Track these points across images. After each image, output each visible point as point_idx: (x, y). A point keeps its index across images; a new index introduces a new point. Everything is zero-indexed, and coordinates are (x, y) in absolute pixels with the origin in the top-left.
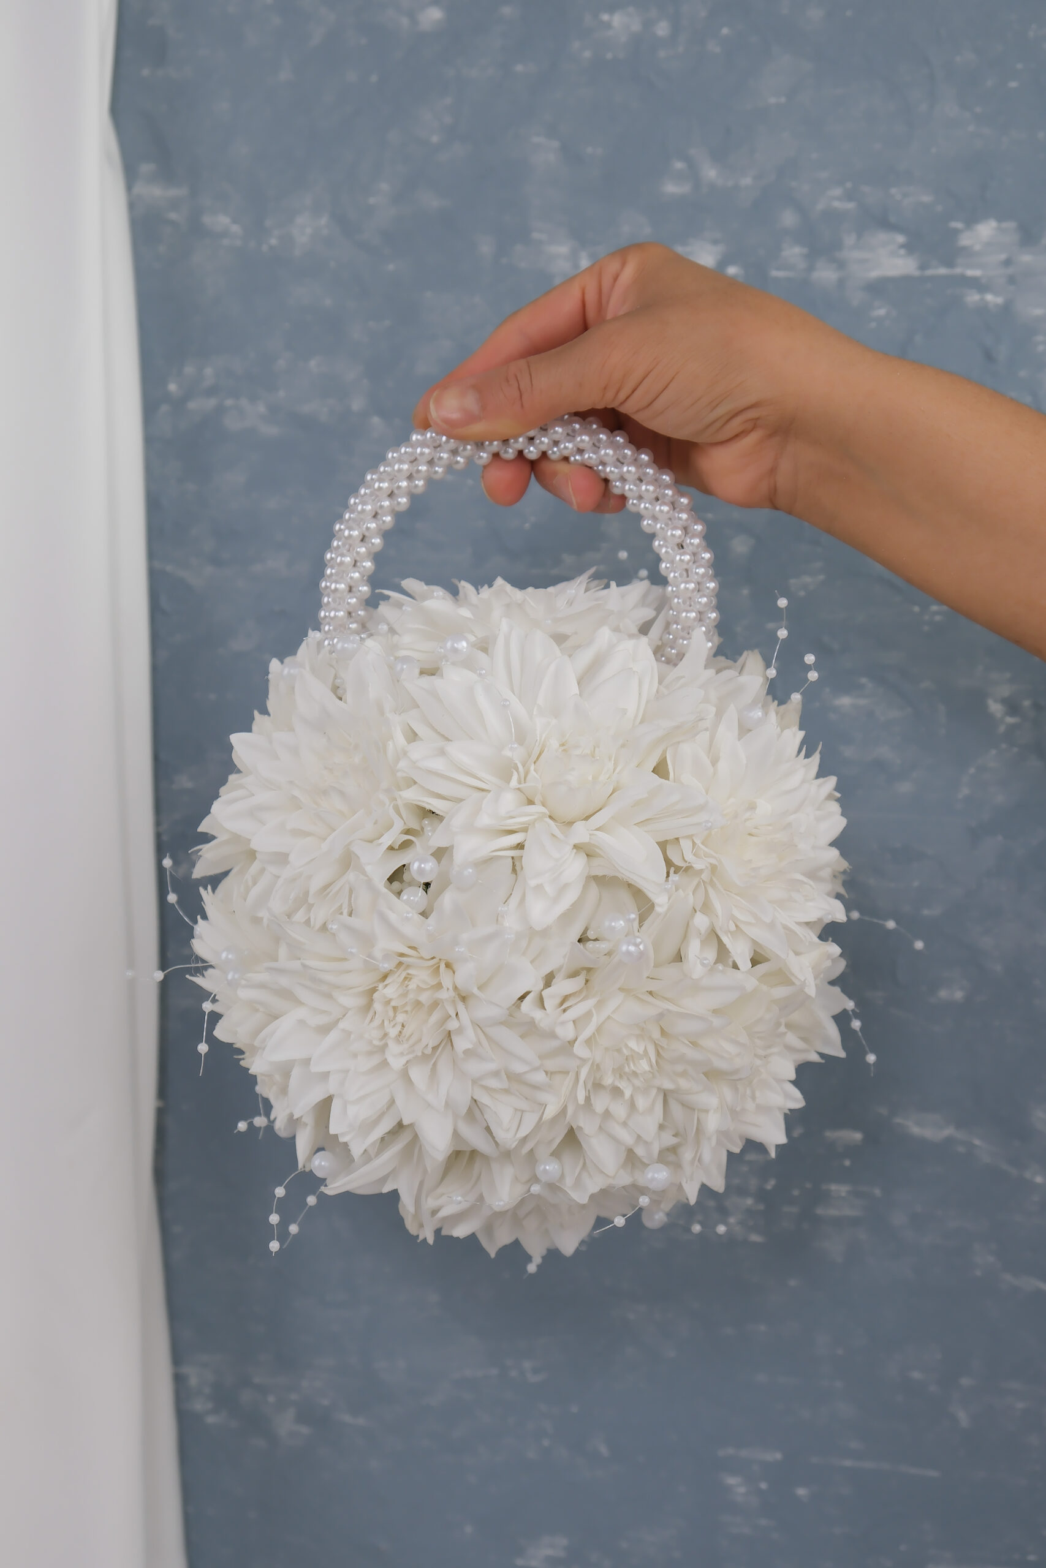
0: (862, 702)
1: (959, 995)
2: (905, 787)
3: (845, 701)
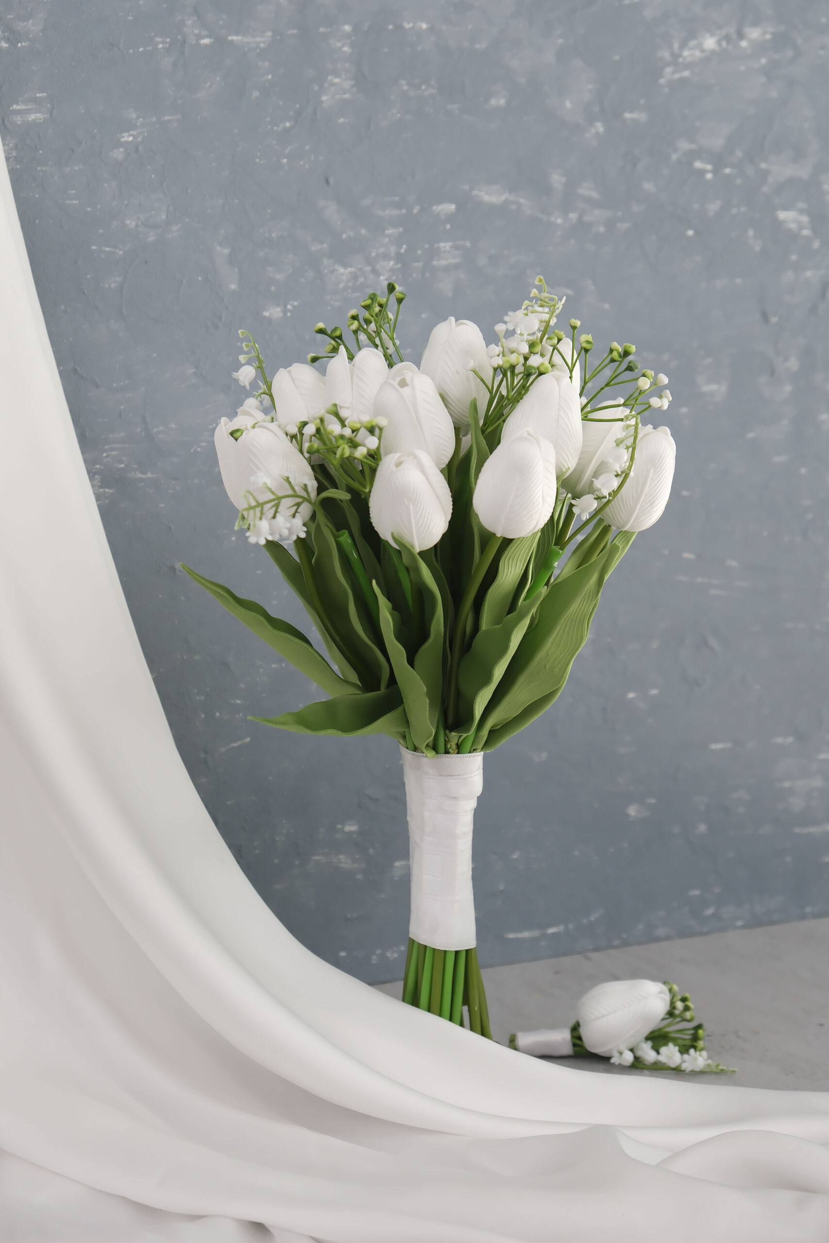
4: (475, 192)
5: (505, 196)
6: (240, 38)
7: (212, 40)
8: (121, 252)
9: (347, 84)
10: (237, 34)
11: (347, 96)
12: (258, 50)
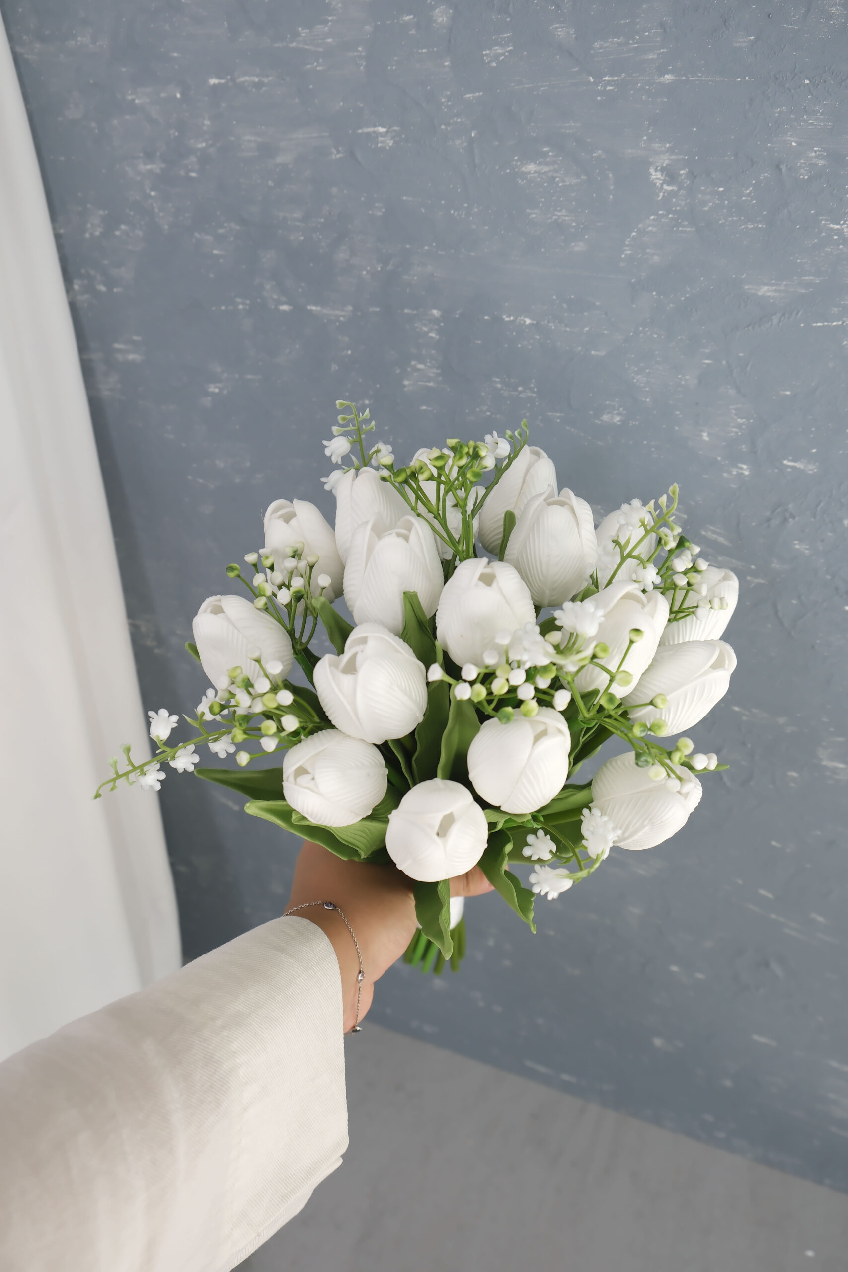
0: (545, 169)
1: (617, 419)
2: (579, 247)
3: (531, 168)
6: (319, 308)
7: (291, 307)
9: (433, 372)
10: (316, 304)
11: (431, 384)
12: (338, 324)
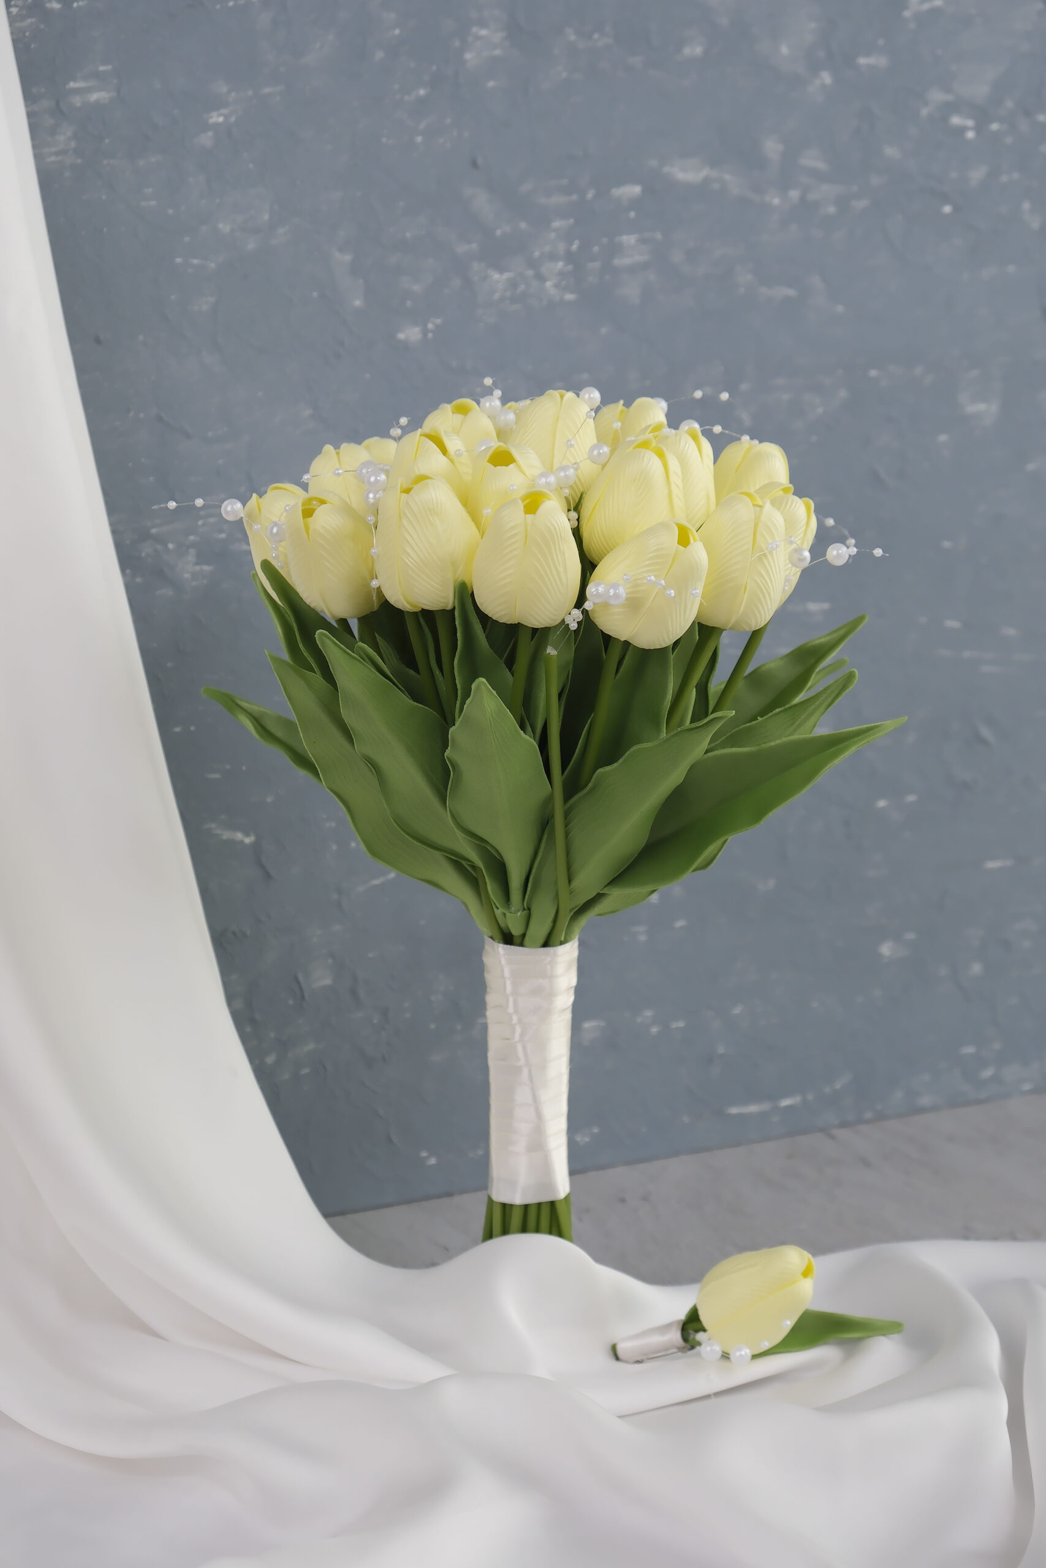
4: (666, 169)
5: (705, 172)
8: (213, 265)
9: (498, 37)
11: (497, 52)
